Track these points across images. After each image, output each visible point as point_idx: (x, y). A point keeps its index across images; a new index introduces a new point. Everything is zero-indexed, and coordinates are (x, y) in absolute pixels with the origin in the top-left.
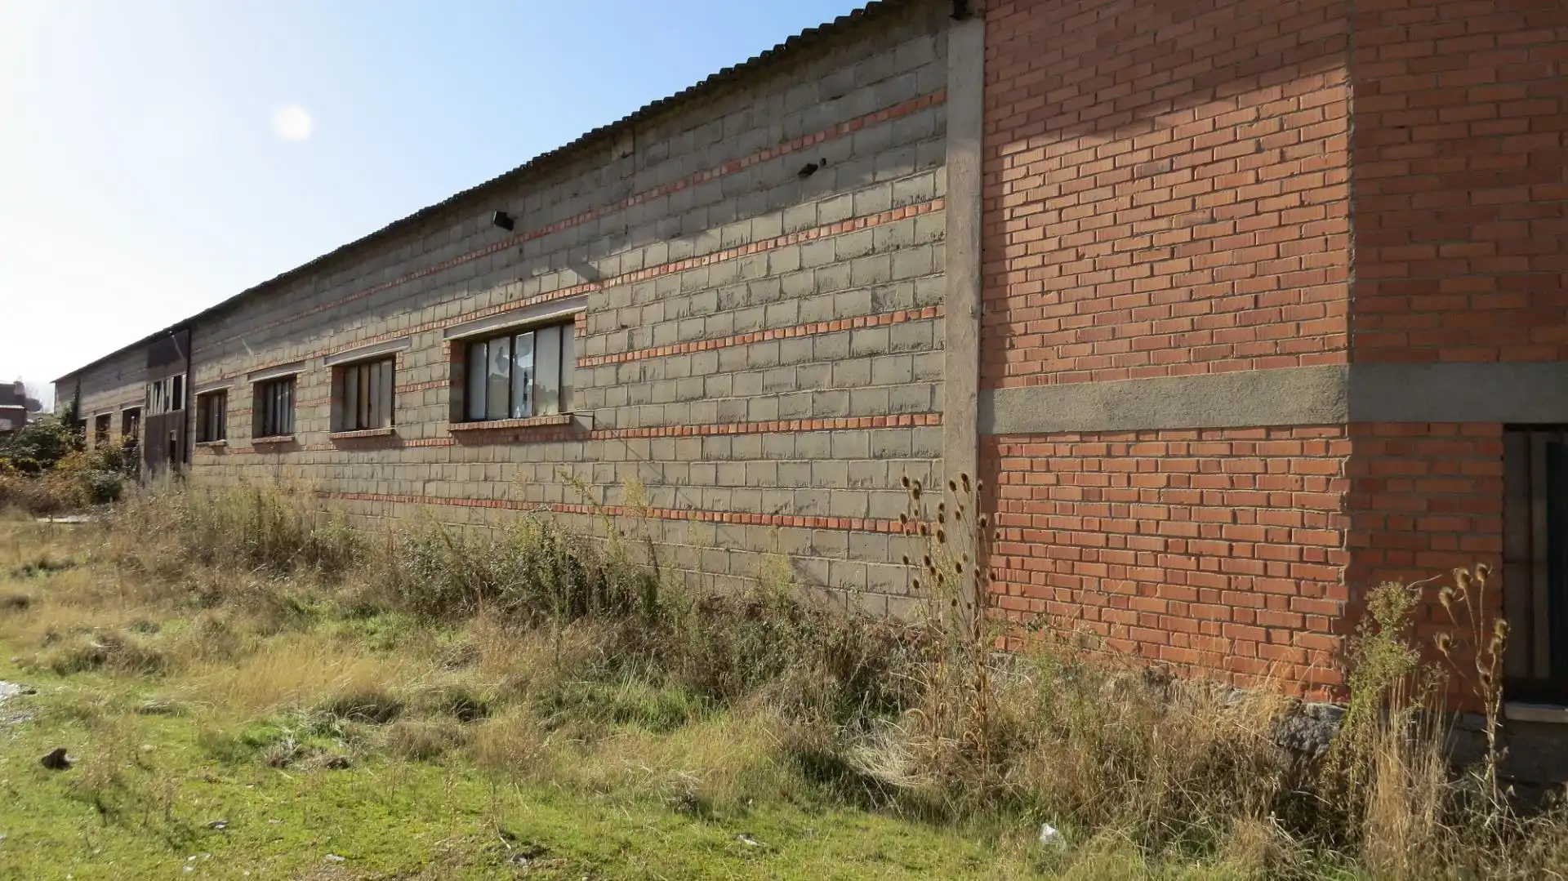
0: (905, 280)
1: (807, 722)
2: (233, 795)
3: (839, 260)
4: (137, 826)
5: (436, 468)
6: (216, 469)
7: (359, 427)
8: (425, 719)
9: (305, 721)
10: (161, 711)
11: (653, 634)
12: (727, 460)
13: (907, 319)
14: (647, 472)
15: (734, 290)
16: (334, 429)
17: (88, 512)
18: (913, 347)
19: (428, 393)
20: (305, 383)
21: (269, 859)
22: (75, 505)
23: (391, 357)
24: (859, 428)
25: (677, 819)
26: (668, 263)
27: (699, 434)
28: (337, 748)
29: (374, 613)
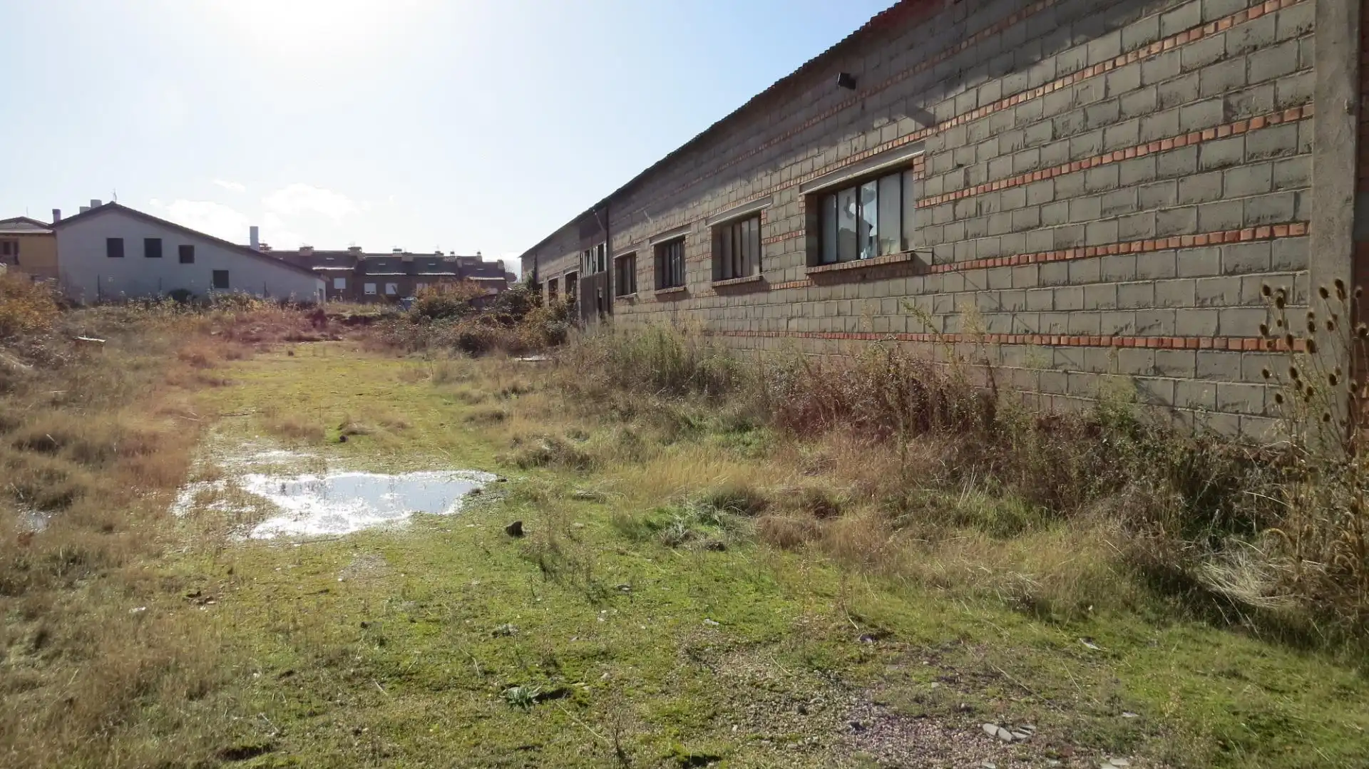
0: (1263, 83)
1: (1151, 537)
2: (636, 566)
3: (1185, 71)
4: (567, 584)
5: (797, 307)
6: (631, 317)
7: (735, 275)
8: (788, 514)
9: (692, 509)
10: (588, 499)
11: (993, 448)
12: (1064, 285)
13: (1266, 125)
14: (984, 301)
15: (1070, 117)
16: (714, 280)
17: (545, 352)
18: (1273, 154)
19: (788, 243)
20: (691, 242)
21: (661, 618)
22: (537, 349)
23: (757, 215)
24: (1208, 244)
25: (1016, 617)
26: (1001, 100)
27: (1036, 262)
28: (717, 534)
29: (748, 429)
